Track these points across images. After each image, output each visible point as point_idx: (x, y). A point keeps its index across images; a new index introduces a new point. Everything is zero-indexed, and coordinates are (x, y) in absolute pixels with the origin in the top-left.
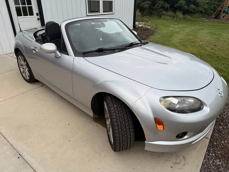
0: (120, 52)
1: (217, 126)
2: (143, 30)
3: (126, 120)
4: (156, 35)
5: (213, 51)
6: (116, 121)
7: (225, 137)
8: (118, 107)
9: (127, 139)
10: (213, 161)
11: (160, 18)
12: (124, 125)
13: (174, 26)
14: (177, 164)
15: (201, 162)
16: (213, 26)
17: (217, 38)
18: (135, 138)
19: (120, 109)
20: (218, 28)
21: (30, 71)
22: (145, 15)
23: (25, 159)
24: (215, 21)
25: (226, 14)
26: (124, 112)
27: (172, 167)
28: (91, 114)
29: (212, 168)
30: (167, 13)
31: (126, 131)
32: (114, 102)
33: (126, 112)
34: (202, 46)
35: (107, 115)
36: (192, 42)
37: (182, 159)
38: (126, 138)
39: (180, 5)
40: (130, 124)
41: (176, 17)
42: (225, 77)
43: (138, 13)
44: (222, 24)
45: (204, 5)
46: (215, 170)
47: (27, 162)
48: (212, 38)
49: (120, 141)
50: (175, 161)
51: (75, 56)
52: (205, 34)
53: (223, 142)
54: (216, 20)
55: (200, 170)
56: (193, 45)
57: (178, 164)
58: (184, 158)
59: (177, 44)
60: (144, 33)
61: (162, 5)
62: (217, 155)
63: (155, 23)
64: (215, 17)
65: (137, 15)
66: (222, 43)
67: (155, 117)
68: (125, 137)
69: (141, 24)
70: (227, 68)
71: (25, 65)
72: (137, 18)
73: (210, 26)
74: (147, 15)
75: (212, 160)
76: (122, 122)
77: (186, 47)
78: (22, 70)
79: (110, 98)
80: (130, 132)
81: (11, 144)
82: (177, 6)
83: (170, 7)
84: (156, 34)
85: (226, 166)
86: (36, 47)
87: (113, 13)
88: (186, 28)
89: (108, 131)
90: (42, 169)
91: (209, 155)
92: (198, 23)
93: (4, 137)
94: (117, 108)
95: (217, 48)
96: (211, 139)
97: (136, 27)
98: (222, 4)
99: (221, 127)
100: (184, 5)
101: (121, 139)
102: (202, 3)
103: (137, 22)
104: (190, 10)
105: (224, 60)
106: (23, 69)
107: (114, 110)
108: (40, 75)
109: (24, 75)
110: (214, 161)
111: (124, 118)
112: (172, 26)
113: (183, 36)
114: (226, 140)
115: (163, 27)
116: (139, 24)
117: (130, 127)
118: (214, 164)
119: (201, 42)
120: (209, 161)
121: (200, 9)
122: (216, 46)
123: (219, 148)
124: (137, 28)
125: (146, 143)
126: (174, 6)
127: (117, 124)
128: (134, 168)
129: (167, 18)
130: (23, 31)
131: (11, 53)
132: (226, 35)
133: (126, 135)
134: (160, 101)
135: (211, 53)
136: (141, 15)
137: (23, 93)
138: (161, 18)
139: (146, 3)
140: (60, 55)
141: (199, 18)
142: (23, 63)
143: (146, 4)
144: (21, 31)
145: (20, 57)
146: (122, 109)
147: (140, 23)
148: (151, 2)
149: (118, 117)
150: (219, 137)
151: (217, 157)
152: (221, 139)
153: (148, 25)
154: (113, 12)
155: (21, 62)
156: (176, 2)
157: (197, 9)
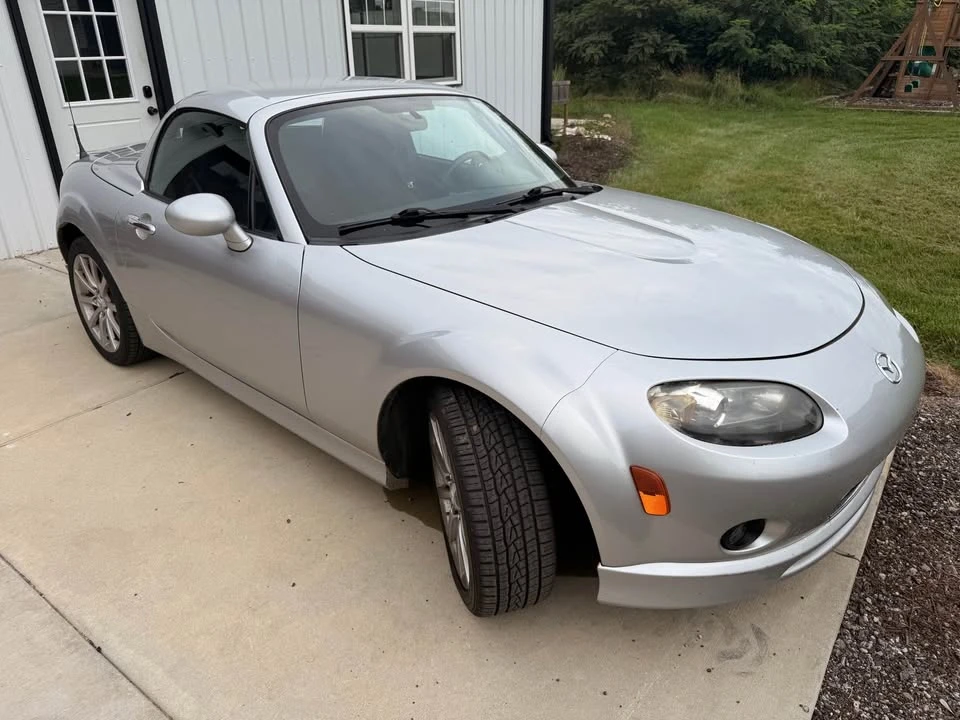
0: (487, 222)
1: (887, 512)
2: (581, 149)
3: (518, 482)
4: (635, 166)
5: (867, 222)
6: (479, 486)
7: (920, 550)
8: (487, 431)
9: (526, 558)
10: (877, 643)
11: (649, 99)
12: (514, 503)
13: (710, 130)
14: (731, 658)
15: (827, 647)
16: (868, 127)
17: (887, 173)
18: (557, 555)
19: (492, 439)
20: (890, 133)
21: (123, 315)
22: (590, 87)
23: (114, 660)
24: (876, 107)
25: (921, 75)
26: (512, 452)
27: (709, 671)
28: (379, 472)
29: (872, 669)
30: (681, 80)
31: (522, 527)
32: (470, 414)
33: (519, 450)
34: (825, 205)
35: (444, 475)
36: (784, 191)
37: (752, 638)
38: (522, 552)
39: (730, 47)
40: (534, 498)
41: (716, 95)
42: (919, 321)
43: (559, 81)
44: (905, 119)
45: (829, 42)
46: (885, 678)
47: (123, 669)
48: (866, 173)
49: (497, 564)
50: (723, 647)
51: (308, 243)
52: (832, 157)
53: (914, 570)
54: (878, 102)
55: (822, 678)
56: (788, 203)
57: (737, 657)
58: (759, 633)
59: (724, 200)
60: (587, 162)
61: (657, 46)
62: (890, 619)
63: (629, 122)
64: (874, 91)
65: (555, 89)
66: (904, 191)
67: (635, 464)
68: (517, 551)
69: (572, 126)
70: (928, 287)
71: (102, 291)
72: (555, 102)
73: (857, 127)
74: (599, 90)
75: (869, 640)
76: (504, 491)
77: (757, 212)
78: (89, 314)
79: (452, 399)
80: (537, 531)
81: (52, 606)
82: (719, 49)
83: (688, 55)
84: (636, 162)
85: (928, 660)
86: (147, 217)
87: (458, 82)
88: (757, 138)
89: (449, 541)
90: (185, 694)
91: (861, 620)
92: (804, 116)
93: (22, 580)
94: (483, 436)
95: (885, 211)
96: (866, 558)
97: (554, 140)
98: (901, 37)
99: (905, 513)
100: (747, 44)
101: (502, 558)
102: (817, 34)
103: (558, 116)
104: (770, 64)
105: (912, 258)
106: (95, 308)
107: (470, 446)
108: (165, 331)
109: (97, 333)
110: (877, 641)
111: (512, 475)
112: (702, 131)
113: (746, 168)
114: (926, 560)
115: (666, 135)
116: (566, 125)
117: (536, 509)
118: (881, 654)
119: (820, 188)
120: (859, 641)
121: (813, 58)
122: (878, 202)
123: (897, 593)
124: (558, 143)
125: (603, 570)
126: (707, 51)
127: (486, 498)
128: (558, 680)
129: (679, 98)
130: (92, 157)
131: (39, 250)
132: (919, 159)
133: (519, 543)
134: (651, 400)
135: (858, 233)
136: (571, 89)
137: (95, 405)
138: (654, 100)
139: (591, 42)
140: (249, 242)
141: (809, 96)
142: (93, 283)
143: (592, 48)
144: (83, 155)
145: (80, 259)
146: (503, 441)
147: (570, 121)
148: (611, 38)
149: (488, 471)
150: (897, 551)
151: (891, 628)
152: (904, 560)
153: (602, 130)
154: (456, 79)
155: (87, 280)
156: (712, 34)
157: (801, 59)
